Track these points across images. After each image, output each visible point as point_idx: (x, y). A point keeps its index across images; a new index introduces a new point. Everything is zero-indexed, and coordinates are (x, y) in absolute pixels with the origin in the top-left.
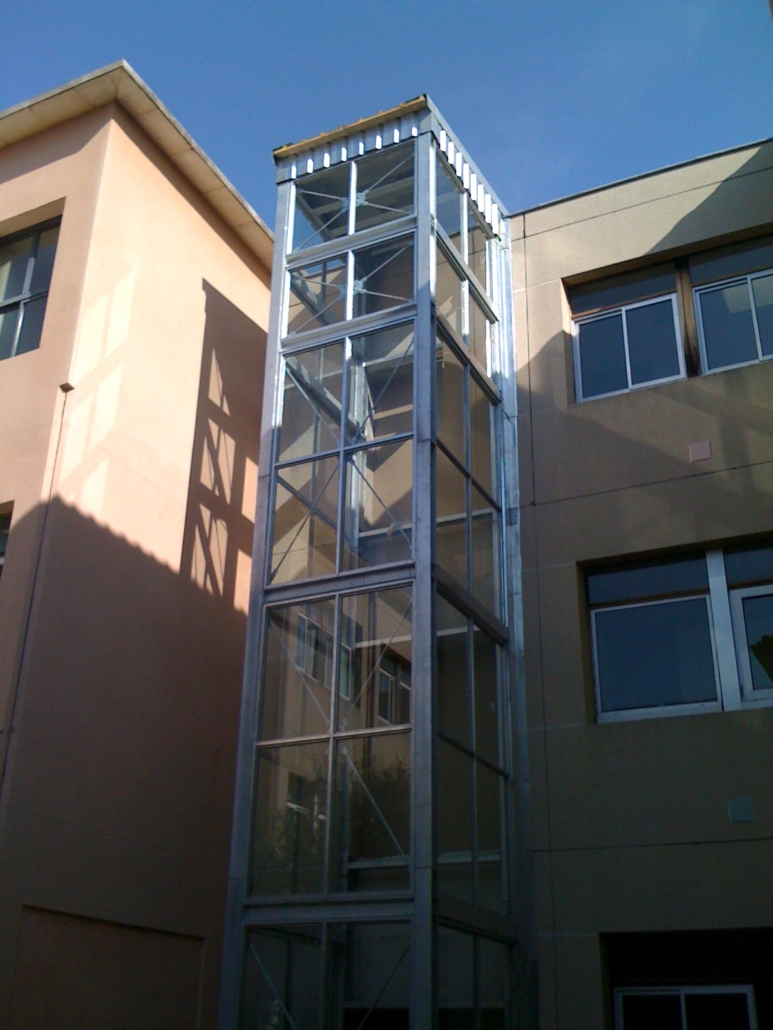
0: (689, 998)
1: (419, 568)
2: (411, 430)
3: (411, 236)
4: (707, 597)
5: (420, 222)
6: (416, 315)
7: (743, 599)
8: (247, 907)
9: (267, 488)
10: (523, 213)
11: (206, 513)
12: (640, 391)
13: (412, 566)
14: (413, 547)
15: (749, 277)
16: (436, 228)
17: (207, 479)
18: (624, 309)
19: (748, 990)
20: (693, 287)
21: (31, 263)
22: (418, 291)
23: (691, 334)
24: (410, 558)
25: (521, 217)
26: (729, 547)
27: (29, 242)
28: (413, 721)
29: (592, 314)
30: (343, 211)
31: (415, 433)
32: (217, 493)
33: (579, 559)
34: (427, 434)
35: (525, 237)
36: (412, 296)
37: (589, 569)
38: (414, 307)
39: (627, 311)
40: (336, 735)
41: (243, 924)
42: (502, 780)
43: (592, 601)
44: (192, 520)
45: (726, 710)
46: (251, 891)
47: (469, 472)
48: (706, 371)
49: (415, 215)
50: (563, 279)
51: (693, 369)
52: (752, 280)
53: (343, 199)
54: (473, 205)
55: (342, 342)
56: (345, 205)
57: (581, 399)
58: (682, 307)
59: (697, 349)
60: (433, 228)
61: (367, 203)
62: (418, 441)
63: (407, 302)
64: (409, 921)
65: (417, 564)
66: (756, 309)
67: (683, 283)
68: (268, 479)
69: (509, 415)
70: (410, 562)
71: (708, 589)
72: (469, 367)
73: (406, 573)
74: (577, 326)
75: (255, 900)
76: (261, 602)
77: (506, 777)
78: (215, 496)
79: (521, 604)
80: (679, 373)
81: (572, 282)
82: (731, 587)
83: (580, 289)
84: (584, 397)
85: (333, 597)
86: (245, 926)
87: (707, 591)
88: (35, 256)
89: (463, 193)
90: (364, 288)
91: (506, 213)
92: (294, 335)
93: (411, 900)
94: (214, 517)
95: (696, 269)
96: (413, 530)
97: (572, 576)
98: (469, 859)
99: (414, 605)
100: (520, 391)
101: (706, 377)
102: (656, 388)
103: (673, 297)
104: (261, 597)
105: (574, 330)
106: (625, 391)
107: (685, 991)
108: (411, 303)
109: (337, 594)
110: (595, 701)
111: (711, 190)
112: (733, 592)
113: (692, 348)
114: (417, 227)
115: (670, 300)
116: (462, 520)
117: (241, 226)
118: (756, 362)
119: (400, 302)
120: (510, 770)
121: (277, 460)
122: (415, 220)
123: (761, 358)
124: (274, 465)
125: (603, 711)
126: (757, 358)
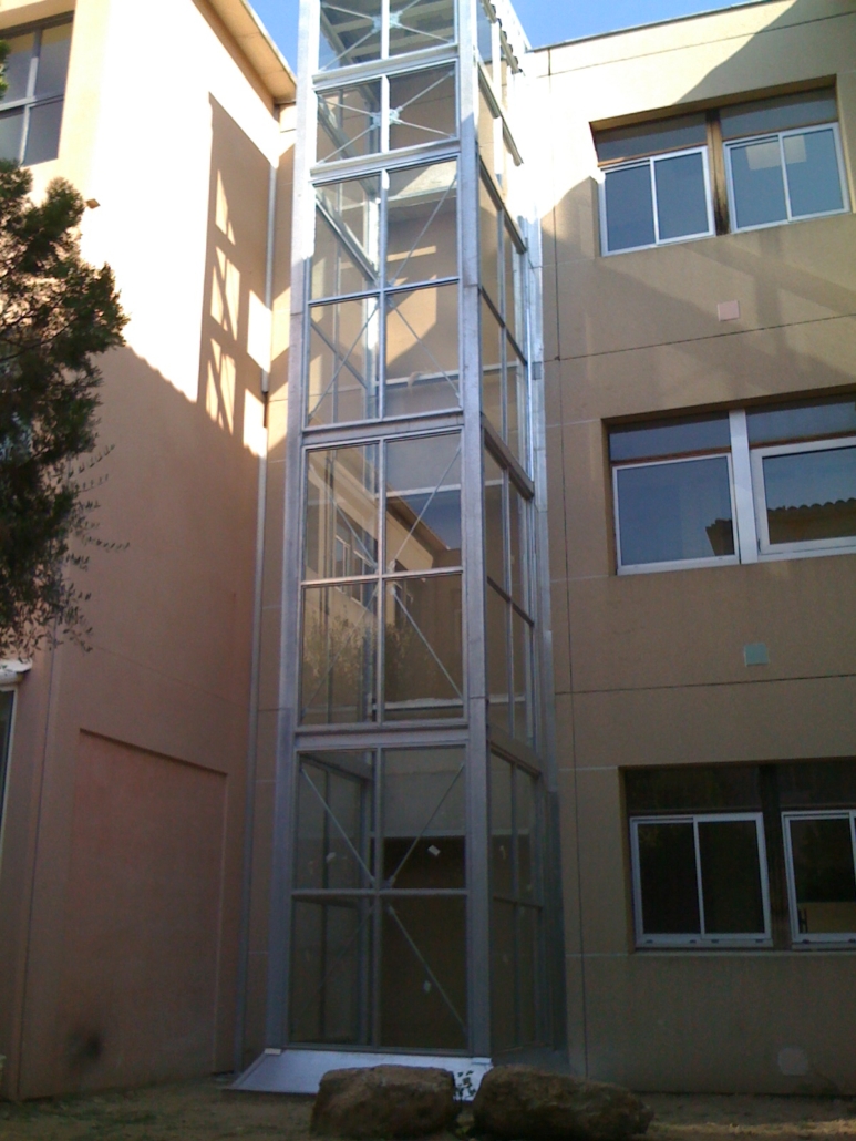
0: (701, 825)
1: (467, 416)
2: (457, 274)
3: (451, 66)
4: (729, 455)
5: (462, 51)
6: (459, 152)
7: (764, 458)
8: (298, 735)
9: (300, 326)
10: (549, 49)
11: (217, 349)
12: (668, 247)
13: (460, 414)
14: (460, 395)
15: (781, 135)
16: (477, 60)
17: (217, 313)
18: (652, 159)
19: (758, 817)
20: (724, 141)
21: (34, 63)
22: (461, 125)
23: (720, 191)
24: (457, 405)
25: (546, 53)
26: (752, 407)
27: (30, 38)
28: (464, 563)
29: (616, 162)
30: (374, 31)
31: (460, 277)
32: (225, 327)
33: (604, 416)
34: (474, 279)
35: (550, 74)
36: (453, 130)
37: (612, 426)
38: (457, 143)
39: (656, 162)
40: (385, 576)
41: (296, 750)
42: (526, 625)
43: (613, 458)
44: (206, 355)
45: (743, 562)
46: (301, 720)
47: (505, 321)
48: (734, 229)
49: (456, 43)
50: (590, 123)
51: (722, 226)
52: (784, 137)
53: (374, 19)
54: (504, 35)
55: (378, 174)
56: (376, 25)
57: (606, 252)
58: (712, 161)
59: (726, 206)
60: (474, 60)
61: (400, 25)
62: (464, 286)
63: (447, 137)
64: (463, 746)
65: (465, 413)
66: (787, 166)
67: (712, 136)
68: (301, 316)
69: (534, 265)
70: (458, 409)
71: (730, 448)
72: (503, 211)
73: (453, 421)
74: (603, 174)
75: (305, 728)
76: (299, 444)
77: (531, 624)
78: (223, 330)
79: (544, 459)
80: (707, 230)
81: (599, 127)
82: (752, 446)
83: (607, 135)
84: (609, 250)
85: (377, 442)
86: (298, 752)
87: (729, 449)
88: (38, 55)
89: (494, 22)
90: (400, 118)
91: (530, 48)
92: (322, 164)
93: (465, 727)
94: (223, 352)
95: (726, 122)
96: (461, 377)
97: (595, 432)
98: (507, 700)
99: (463, 451)
100: (544, 234)
101: (736, 235)
102: (686, 245)
103: (703, 150)
104: (299, 439)
105: (601, 178)
106: (652, 246)
107: (698, 819)
108: (452, 139)
109: (382, 439)
110: (616, 554)
111: (743, 41)
112: (754, 451)
113: (722, 205)
114: (458, 57)
115: (700, 153)
116: (497, 371)
117: (244, 36)
118: (785, 222)
119: (441, 137)
120: (534, 617)
121: (310, 298)
122: (456, 49)
123: (790, 218)
124: (308, 302)
125: (623, 564)
126: (787, 218)
